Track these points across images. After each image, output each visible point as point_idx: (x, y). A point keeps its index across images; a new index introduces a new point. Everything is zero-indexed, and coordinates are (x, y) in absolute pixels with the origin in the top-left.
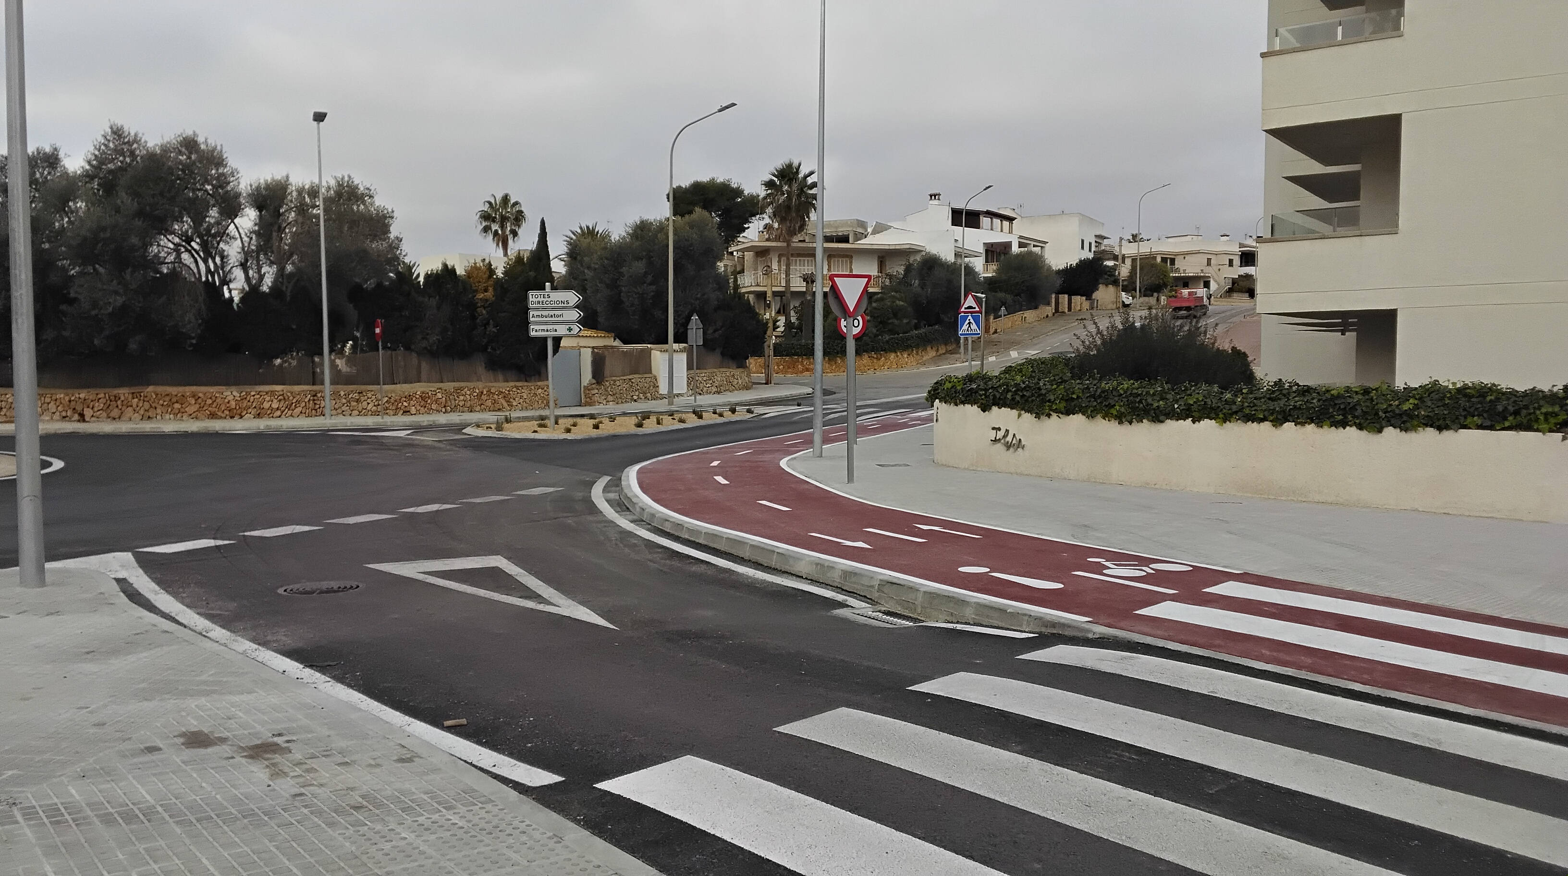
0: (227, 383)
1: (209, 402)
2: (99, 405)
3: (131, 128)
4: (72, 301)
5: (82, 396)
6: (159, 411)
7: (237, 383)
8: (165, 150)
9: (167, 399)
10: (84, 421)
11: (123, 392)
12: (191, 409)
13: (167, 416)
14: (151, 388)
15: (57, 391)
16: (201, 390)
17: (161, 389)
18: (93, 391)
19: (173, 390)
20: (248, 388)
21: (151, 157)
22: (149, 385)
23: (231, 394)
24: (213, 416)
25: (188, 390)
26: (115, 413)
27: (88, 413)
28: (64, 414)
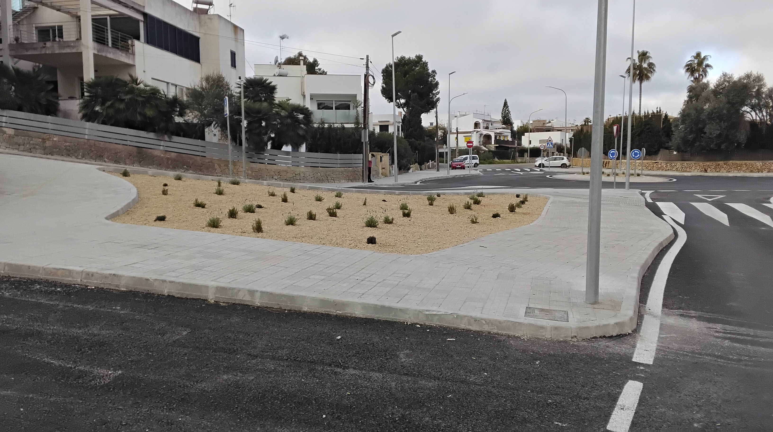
0: (758, 159)
1: (751, 166)
2: (713, 167)
3: (729, 72)
4: (705, 133)
5: (708, 164)
6: (733, 169)
7: (762, 160)
8: (740, 79)
9: (736, 165)
10: (706, 172)
11: (721, 163)
12: (744, 169)
13: (735, 171)
14: (731, 161)
15: (700, 162)
16: (748, 162)
17: (734, 162)
18: (712, 162)
19: (738, 162)
20: (765, 162)
21: (735, 82)
22: (730, 160)
23: (759, 164)
24: (752, 171)
25: (744, 162)
26: (718, 170)
27: (709, 170)
28: (702, 170)
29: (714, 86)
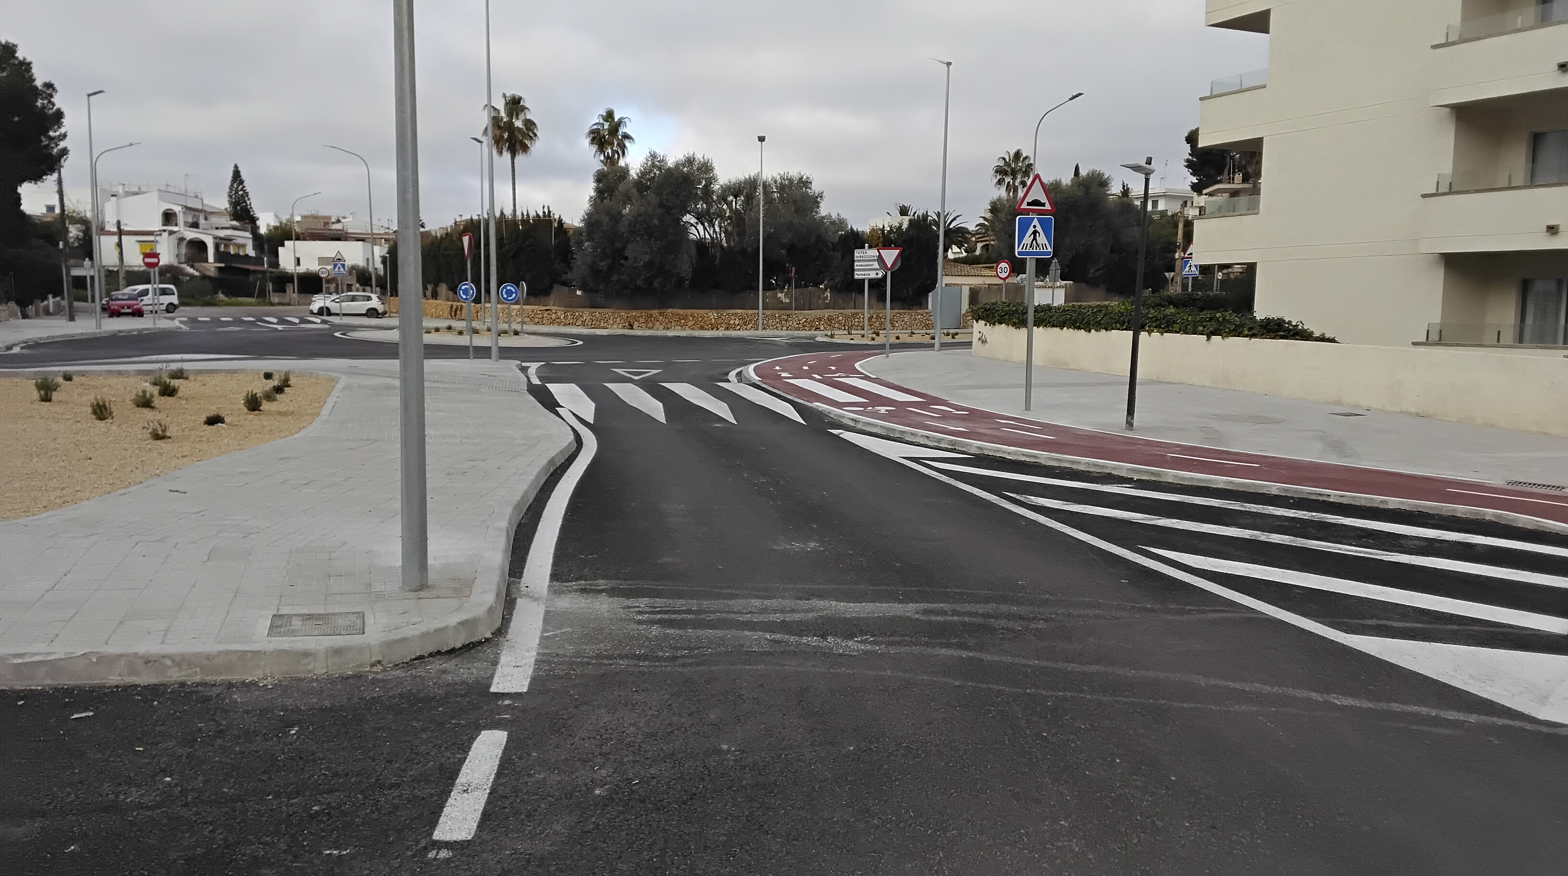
0: (711, 308)
1: (700, 319)
2: (642, 320)
3: (660, 152)
4: (626, 258)
5: (634, 314)
6: (673, 324)
7: (717, 308)
8: (677, 165)
9: (678, 317)
10: (632, 328)
11: (655, 312)
12: (690, 324)
13: (677, 327)
14: (670, 310)
15: (621, 311)
16: (696, 312)
17: (675, 311)
18: (640, 311)
19: (681, 312)
20: (722, 311)
21: (669, 170)
22: (668, 308)
23: (712, 315)
24: (702, 328)
25: (689, 311)
26: (650, 325)
27: (636, 324)
28: (624, 325)
29: (637, 174)
